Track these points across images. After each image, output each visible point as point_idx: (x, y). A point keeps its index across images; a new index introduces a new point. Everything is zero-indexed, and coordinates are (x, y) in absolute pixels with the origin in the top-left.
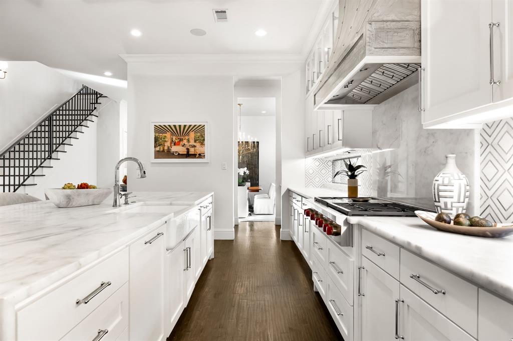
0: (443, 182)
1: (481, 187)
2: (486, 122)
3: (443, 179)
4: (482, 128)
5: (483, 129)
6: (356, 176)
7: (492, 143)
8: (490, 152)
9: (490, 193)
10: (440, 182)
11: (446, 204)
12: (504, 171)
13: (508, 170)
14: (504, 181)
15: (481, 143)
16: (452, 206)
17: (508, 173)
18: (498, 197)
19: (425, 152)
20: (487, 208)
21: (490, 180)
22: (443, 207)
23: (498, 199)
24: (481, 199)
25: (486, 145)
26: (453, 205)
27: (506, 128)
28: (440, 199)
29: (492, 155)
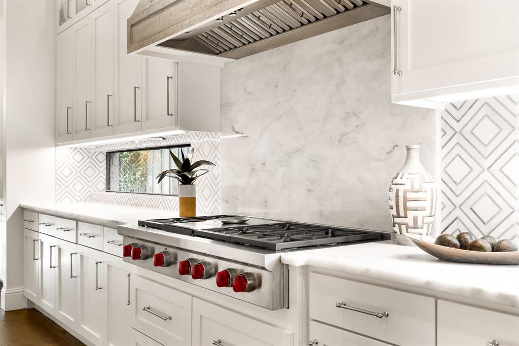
0: (412, 185)
1: (444, 193)
2: (452, 102)
3: (412, 181)
4: (444, 109)
5: (446, 110)
6: (193, 179)
7: (461, 130)
8: (458, 143)
9: (458, 202)
10: (408, 187)
11: (415, 220)
12: (482, 170)
13: (489, 168)
14: (482, 184)
15: (442, 130)
16: (423, 222)
17: (488, 172)
18: (473, 205)
19: (340, 141)
20: (453, 222)
21: (457, 182)
22: (411, 224)
23: (471, 209)
24: (442, 209)
25: (451, 133)
26: (425, 221)
27: (485, 110)
28: (408, 212)
29: (462, 147)
